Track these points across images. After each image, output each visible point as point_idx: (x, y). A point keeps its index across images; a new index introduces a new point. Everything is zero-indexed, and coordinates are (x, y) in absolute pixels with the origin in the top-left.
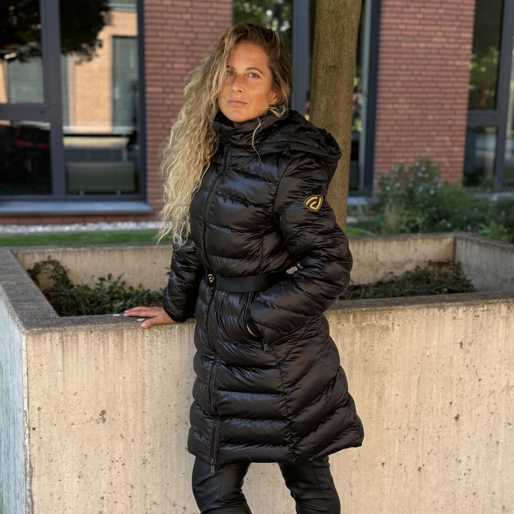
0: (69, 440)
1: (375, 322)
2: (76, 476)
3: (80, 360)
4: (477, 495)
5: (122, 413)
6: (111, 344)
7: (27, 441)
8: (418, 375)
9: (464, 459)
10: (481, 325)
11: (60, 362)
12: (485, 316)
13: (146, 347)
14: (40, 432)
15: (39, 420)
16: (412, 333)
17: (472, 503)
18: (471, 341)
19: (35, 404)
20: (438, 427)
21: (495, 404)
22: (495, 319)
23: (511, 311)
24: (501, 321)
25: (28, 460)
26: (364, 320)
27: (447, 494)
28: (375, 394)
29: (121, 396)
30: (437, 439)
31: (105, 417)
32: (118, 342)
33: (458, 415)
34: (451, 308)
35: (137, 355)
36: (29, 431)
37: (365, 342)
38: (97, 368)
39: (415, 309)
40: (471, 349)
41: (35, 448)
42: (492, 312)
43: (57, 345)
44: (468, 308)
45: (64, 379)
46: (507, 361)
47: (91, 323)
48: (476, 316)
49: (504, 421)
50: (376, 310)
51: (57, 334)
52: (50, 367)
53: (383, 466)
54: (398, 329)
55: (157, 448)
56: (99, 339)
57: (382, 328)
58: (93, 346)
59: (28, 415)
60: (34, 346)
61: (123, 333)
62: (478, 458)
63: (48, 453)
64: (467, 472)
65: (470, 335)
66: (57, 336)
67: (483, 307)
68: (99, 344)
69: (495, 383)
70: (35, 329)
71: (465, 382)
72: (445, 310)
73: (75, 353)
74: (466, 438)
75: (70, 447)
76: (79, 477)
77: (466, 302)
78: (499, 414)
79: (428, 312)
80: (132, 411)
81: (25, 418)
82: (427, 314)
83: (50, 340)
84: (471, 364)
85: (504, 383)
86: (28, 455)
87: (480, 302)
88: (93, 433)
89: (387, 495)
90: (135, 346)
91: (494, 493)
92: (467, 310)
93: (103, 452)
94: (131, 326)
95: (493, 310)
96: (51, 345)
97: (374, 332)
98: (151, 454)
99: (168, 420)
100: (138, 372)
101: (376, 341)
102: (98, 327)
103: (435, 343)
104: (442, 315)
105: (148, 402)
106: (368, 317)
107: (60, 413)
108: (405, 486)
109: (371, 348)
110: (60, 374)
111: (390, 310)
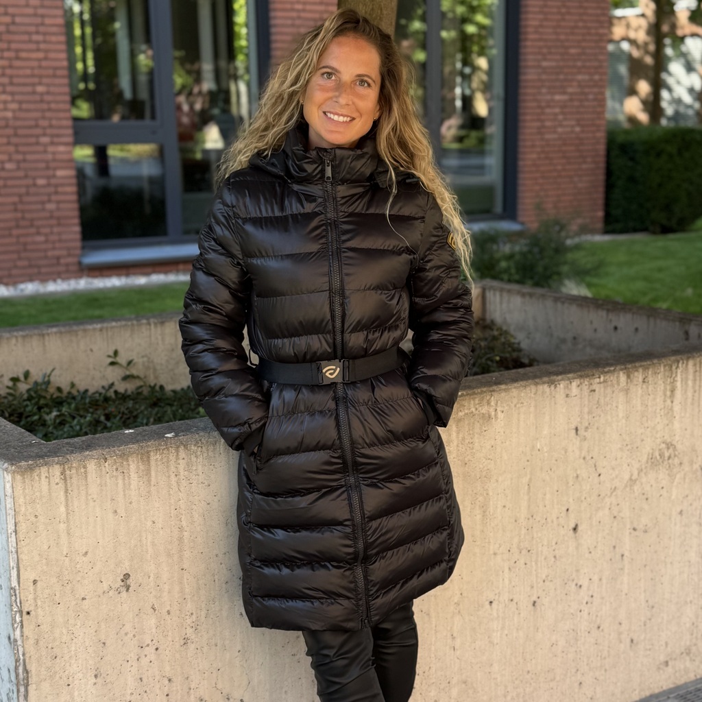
0: (79, 624)
1: (473, 410)
2: (91, 676)
3: (91, 503)
4: (601, 628)
5: (152, 575)
6: (133, 475)
7: (18, 632)
8: (528, 477)
9: (585, 583)
10: (598, 402)
11: (63, 509)
12: (602, 390)
13: (182, 474)
14: (37, 617)
15: (35, 599)
16: (519, 420)
17: (596, 640)
18: (587, 424)
19: (28, 576)
20: (554, 544)
21: (618, 505)
22: (613, 392)
23: (631, 381)
24: (621, 394)
25: (21, 661)
26: (461, 409)
27: (567, 633)
28: (477, 507)
29: (150, 550)
30: (553, 559)
31: (128, 583)
32: (143, 471)
33: (577, 525)
34: (563, 382)
35: (170, 487)
36: (21, 617)
37: (464, 439)
38: (116, 512)
39: (521, 388)
40: (588, 434)
41: (31, 641)
42: (609, 383)
43: (57, 484)
44: (582, 380)
45: (69, 534)
46: (629, 447)
47: (101, 446)
48: (592, 391)
49: (628, 526)
50: (474, 393)
51: (57, 467)
52: (48, 518)
53: (491, 605)
54: (502, 417)
55: (203, 619)
56: (117, 469)
57: (483, 417)
58: (108, 481)
59: (19, 593)
60: (24, 489)
61: (149, 457)
62: (600, 580)
63: (50, 647)
64: (590, 600)
66: (56, 470)
67: (599, 377)
68: (116, 477)
69: (617, 477)
70: (23, 463)
71: (583, 479)
72: (556, 387)
73: (83, 493)
74: (587, 555)
75: (82, 634)
76: (96, 676)
77: (579, 373)
78: (622, 518)
79: (537, 390)
80: (166, 569)
81: (13, 598)
82: (535, 394)
83: (46, 477)
84: (589, 455)
85: (627, 477)
86: (21, 653)
87: (594, 371)
88: (113, 608)
89: (497, 644)
90: (167, 475)
91: (620, 624)
92: (581, 383)
93: (128, 635)
94: (160, 445)
95: (611, 381)
96: (49, 484)
97: (474, 423)
98: (194, 629)
99: (216, 577)
100: (173, 512)
101: (476, 436)
102: (114, 452)
103: (546, 431)
104: (553, 393)
105: (187, 554)
106: (466, 404)
107: (65, 584)
108: (517, 629)
109: (471, 446)
110: (62, 526)
111: (491, 391)
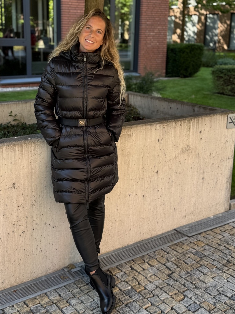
1: (126, 133)
3: (4, 160)
4: (165, 205)
5: (22, 184)
6: (17, 151)
8: (143, 155)
9: (160, 190)
10: (165, 131)
12: (167, 128)
13: (33, 151)
16: (140, 137)
17: (163, 208)
18: (162, 138)
20: (150, 177)
21: (171, 165)
22: (170, 128)
23: (176, 125)
24: (173, 129)
27: (154, 206)
28: (126, 165)
29: (22, 175)
30: (150, 182)
31: (15, 186)
32: (20, 150)
33: (158, 171)
34: (154, 125)
35: (28, 155)
37: (122, 142)
38: (11, 163)
39: (141, 127)
40: (162, 142)
42: (169, 125)
46: (175, 146)
47: (8, 142)
48: (163, 128)
49: (174, 172)
50: (126, 128)
53: (130, 196)
54: (135, 135)
55: (38, 198)
56: (12, 149)
57: (128, 135)
58: (9, 153)
61: (22, 146)
62: (165, 189)
64: (161, 195)
65: (162, 136)
67: (166, 124)
68: (12, 152)
69: (171, 156)
71: (160, 156)
72: (152, 126)
74: (161, 181)
76: (4, 215)
77: (160, 122)
78: (172, 169)
80: (27, 182)
82: (145, 128)
84: (162, 148)
85: (174, 156)
87: (165, 121)
88: (9, 194)
89: (131, 209)
90: (28, 151)
91: (171, 203)
92: (160, 125)
93: (14, 203)
94: (26, 142)
97: (126, 137)
98: (35, 201)
100: (29, 163)
101: (126, 141)
102: (11, 144)
103: (148, 141)
104: (151, 128)
105: (33, 177)
108: (138, 204)
109: (124, 144)
111: (131, 127)
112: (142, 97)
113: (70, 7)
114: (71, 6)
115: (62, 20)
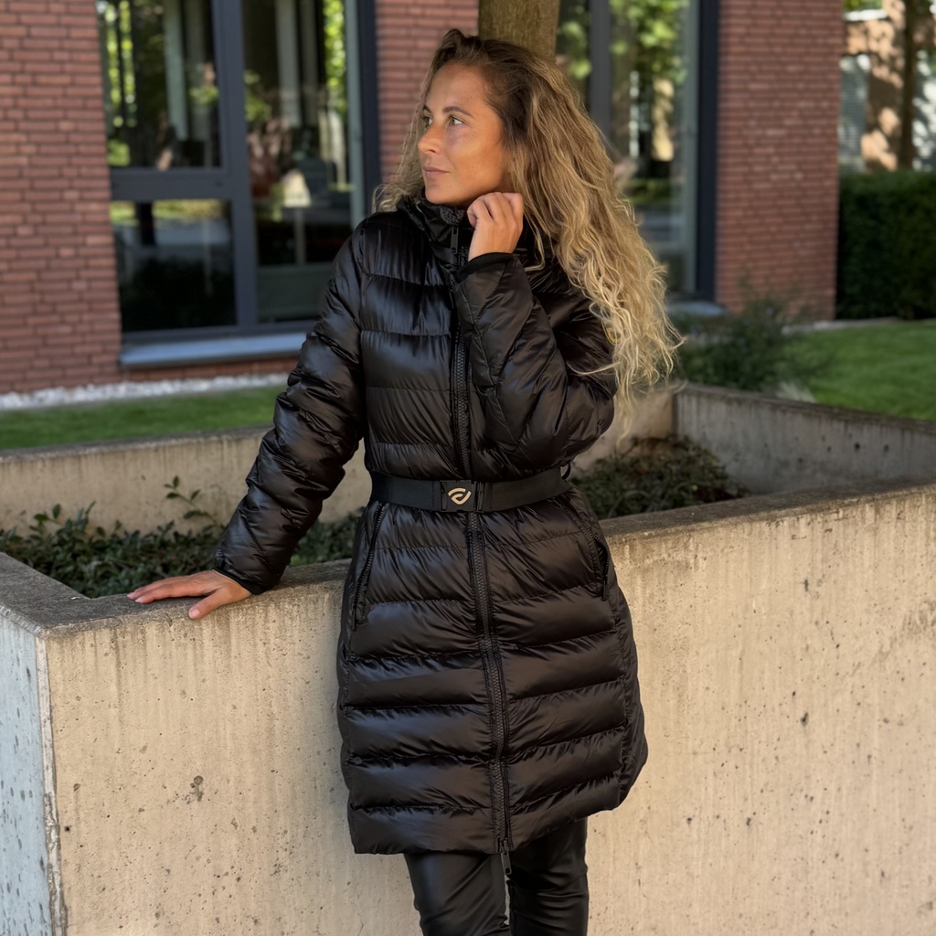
0: (134, 844)
1: (665, 556)
2: (150, 915)
3: (152, 681)
4: (840, 857)
5: (232, 778)
6: (207, 643)
7: (53, 855)
8: (740, 648)
9: (818, 794)
10: (835, 545)
11: (113, 688)
12: (841, 529)
13: (272, 641)
14: (79, 834)
15: (77, 810)
16: (727, 571)
17: (834, 873)
18: (820, 576)
19: (68, 778)
20: (775, 740)
21: (863, 687)
22: (856, 532)
23: (880, 517)
24: (867, 535)
25: (58, 894)
26: (649, 555)
27: (794, 862)
28: (671, 689)
29: (229, 743)
30: (774, 761)
31: (200, 789)
32: (220, 637)
33: (806, 715)
34: (787, 518)
35: (256, 659)
36: (58, 834)
37: (652, 596)
38: (184, 693)
39: (731, 527)
40: (822, 590)
41: (72, 867)
42: (851, 520)
43: (106, 654)
44: (814, 516)
45: (121, 722)
46: (878, 608)
48: (827, 530)
49: (877, 717)
50: (666, 534)
51: (106, 631)
52: (95, 700)
53: (689, 823)
54: (705, 566)
55: (300, 839)
56: (185, 635)
57: (678, 566)
58: (174, 650)
59: (56, 801)
60: (63, 661)
61: (228, 619)
62: (839, 789)
63: (96, 875)
64: (825, 817)
65: (819, 565)
66: (105, 636)
67: (838, 512)
68: (185, 646)
69: (861, 649)
70: (61, 627)
71: (815, 652)
72: (777, 524)
73: (141, 666)
74: (820, 755)
75: (139, 858)
76: (157, 915)
77: (809, 507)
78: (869, 705)
79: (751, 529)
80: (250, 771)
81: (48, 808)
82: (749, 534)
83: (92, 645)
84: (823, 619)
85: (875, 649)
86: (57, 883)
87: (830, 503)
88: (179, 823)
89: (698, 876)
90: (252, 642)
91: (867, 851)
92: (812, 520)
93: (201, 860)
95: (854, 517)
96: (96, 655)
97: (665, 575)
98: (288, 853)
99: (318, 782)
100: (260, 693)
101: (669, 591)
102: (182, 611)
103: (764, 586)
104: (774, 533)
105: (279, 750)
106: (655, 548)
107: (117, 790)
108: (726, 857)
109: (662, 605)
110: (113, 711)
111: (689, 531)
112: (735, 405)
113: (417, 26)
114: (422, 22)
115: (382, 85)
